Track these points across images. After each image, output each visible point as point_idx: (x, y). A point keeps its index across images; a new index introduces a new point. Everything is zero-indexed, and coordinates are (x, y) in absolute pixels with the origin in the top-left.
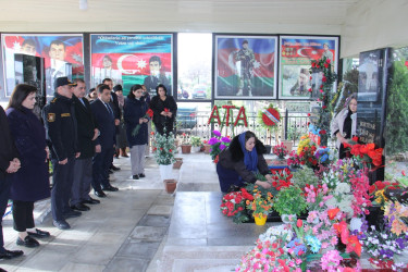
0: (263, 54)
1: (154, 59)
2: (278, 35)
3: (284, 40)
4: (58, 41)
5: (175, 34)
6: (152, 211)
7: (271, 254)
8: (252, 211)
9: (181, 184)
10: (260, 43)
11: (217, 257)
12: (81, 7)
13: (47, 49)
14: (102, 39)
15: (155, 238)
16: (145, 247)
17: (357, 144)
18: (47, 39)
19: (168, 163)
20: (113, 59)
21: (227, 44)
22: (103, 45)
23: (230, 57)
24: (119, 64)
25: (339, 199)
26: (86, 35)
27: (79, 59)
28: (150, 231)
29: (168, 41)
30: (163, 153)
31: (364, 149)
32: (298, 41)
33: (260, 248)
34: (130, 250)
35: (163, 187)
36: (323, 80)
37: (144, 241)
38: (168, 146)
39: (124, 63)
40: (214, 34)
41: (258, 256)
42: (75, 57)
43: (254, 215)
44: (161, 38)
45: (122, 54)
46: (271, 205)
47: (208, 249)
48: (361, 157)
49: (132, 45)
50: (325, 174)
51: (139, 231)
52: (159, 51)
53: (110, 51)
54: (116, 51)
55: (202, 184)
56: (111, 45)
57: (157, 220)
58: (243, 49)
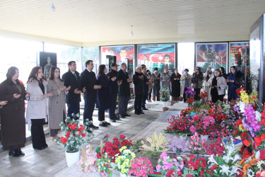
0: (220, 52)
1: (166, 55)
2: (228, 42)
3: (231, 44)
4: (124, 49)
5: (176, 44)
10: (219, 47)
13: (119, 52)
14: (143, 47)
18: (119, 48)
20: (147, 56)
21: (202, 48)
22: (143, 50)
23: (204, 54)
24: (150, 59)
26: (136, 45)
27: (132, 56)
29: (173, 47)
32: (239, 44)
39: (152, 58)
40: (196, 43)
42: (131, 55)
44: (170, 46)
45: (151, 54)
49: (156, 49)
52: (169, 52)
53: (146, 53)
54: (149, 52)
56: (147, 50)
58: (210, 50)
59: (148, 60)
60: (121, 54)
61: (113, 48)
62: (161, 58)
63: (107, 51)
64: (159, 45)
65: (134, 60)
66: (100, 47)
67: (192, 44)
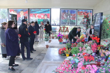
0: (73, 14)
1: (45, 15)
2: (77, 9)
3: (78, 11)
4: (22, 11)
5: (51, 9)
6: (42, 52)
7: (67, 63)
8: (65, 53)
9: (50, 46)
10: (72, 11)
11: (55, 64)
13: (19, 13)
14: (33, 10)
15: (41, 59)
16: (39, 61)
17: (93, 37)
18: (19, 10)
19: (47, 41)
20: (35, 15)
21: (64, 11)
22: (33, 12)
23: (65, 15)
24: (37, 16)
25: (88, 50)
26: (29, 9)
28: (41, 57)
29: (49, 11)
30: (46, 38)
31: (95, 38)
32: (82, 11)
33: (64, 61)
34: (35, 61)
35: (46, 47)
36: (87, 21)
37: (39, 59)
38: (47, 37)
39: (38, 16)
40: (61, 9)
41: (64, 63)
42: (26, 14)
43: (66, 54)
44: (47, 10)
46: (70, 51)
47: (53, 62)
48: (94, 40)
49: (40, 11)
50: (85, 44)
51: (38, 57)
52: (47, 13)
53: (34, 13)
54: (36, 13)
55: (55, 46)
56: (35, 12)
57: (43, 55)
58: (68, 12)
59: (36, 17)
60: (20, 14)
61: (15, 10)
62: (42, 16)
64: (41, 9)
65: (28, 17)
66: (8, 9)
67: (60, 9)
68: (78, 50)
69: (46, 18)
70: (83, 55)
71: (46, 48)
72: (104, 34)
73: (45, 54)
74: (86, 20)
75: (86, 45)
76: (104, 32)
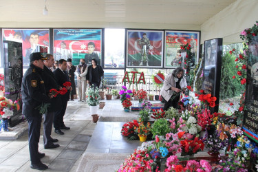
0: (155, 41)
2: (164, 30)
3: (167, 33)
4: (35, 33)
5: (103, 29)
6: (83, 133)
8: (138, 133)
9: (102, 117)
10: (153, 35)
11: (113, 159)
12: (44, 14)
13: (28, 38)
14: (61, 32)
17: (202, 94)
18: (28, 32)
19: (95, 105)
21: (134, 35)
22: (61, 35)
23: (136, 43)
24: (70, 47)
25: (189, 126)
26: (51, 29)
27: (46, 44)
28: (79, 144)
29: (99, 33)
30: (92, 99)
32: (176, 34)
33: (135, 154)
34: (65, 155)
35: (91, 119)
36: (187, 57)
38: (95, 95)
39: (73, 46)
40: (126, 29)
42: (44, 42)
43: (139, 135)
44: (95, 32)
45: (72, 41)
46: (149, 129)
47: (109, 155)
48: (204, 102)
49: (78, 35)
50: (183, 112)
51: (73, 144)
52: (93, 39)
53: (65, 39)
54: (69, 39)
55: (114, 118)
56: (65, 36)
57: (85, 138)
58: (143, 38)
59: (68, 48)
60: (31, 40)
62: (83, 46)
63: (11, 35)
64: (81, 31)
65: (48, 48)
66: (1, 29)
67: (124, 30)
68: (167, 126)
69: (91, 50)
70: (180, 138)
71: (92, 122)
72: (226, 88)
73: (90, 136)
74: (184, 55)
75: (187, 114)
76: (226, 83)
